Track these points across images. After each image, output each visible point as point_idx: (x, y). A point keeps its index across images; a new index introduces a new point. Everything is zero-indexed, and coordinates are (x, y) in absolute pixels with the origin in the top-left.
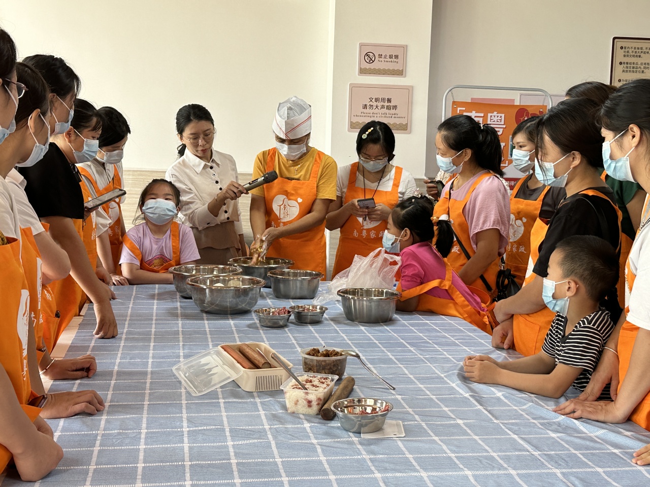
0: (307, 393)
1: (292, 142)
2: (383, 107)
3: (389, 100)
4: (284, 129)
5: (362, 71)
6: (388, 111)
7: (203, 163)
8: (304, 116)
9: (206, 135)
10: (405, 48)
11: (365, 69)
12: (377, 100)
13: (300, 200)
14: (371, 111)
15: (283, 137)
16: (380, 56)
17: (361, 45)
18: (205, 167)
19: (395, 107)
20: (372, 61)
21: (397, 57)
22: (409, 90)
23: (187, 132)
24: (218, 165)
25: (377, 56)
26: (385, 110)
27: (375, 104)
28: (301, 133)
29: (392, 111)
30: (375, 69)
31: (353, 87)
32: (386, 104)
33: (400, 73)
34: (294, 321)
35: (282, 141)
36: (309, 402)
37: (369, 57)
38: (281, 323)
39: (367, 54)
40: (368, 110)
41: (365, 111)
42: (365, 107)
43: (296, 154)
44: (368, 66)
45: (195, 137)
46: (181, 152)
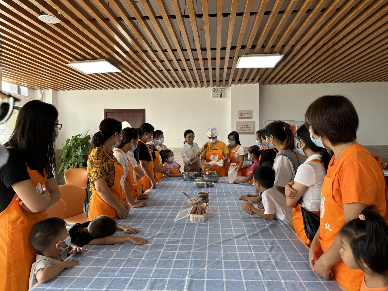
0: (192, 202)
1: (213, 138)
2: (246, 128)
3: (248, 126)
4: (210, 134)
5: (240, 118)
6: (247, 129)
7: (190, 146)
8: (215, 131)
9: (192, 137)
10: (252, 111)
11: (240, 117)
12: (244, 126)
13: (218, 155)
14: (243, 129)
15: (210, 137)
16: (245, 114)
17: (239, 111)
18: (191, 147)
19: (250, 127)
20: (242, 115)
21: (249, 113)
22: (254, 122)
23: (187, 136)
24: (194, 146)
25: (244, 114)
26: (247, 128)
27: (244, 127)
28: (215, 136)
29: (249, 129)
30: (243, 117)
31: (237, 123)
32: (247, 127)
33: (251, 118)
34: (206, 186)
35: (210, 138)
36: (193, 204)
37: (241, 114)
38: (202, 187)
39: (241, 113)
40: (242, 129)
41: (241, 129)
42: (241, 128)
43: (214, 141)
44: (241, 117)
45: (189, 137)
46: (184, 143)
